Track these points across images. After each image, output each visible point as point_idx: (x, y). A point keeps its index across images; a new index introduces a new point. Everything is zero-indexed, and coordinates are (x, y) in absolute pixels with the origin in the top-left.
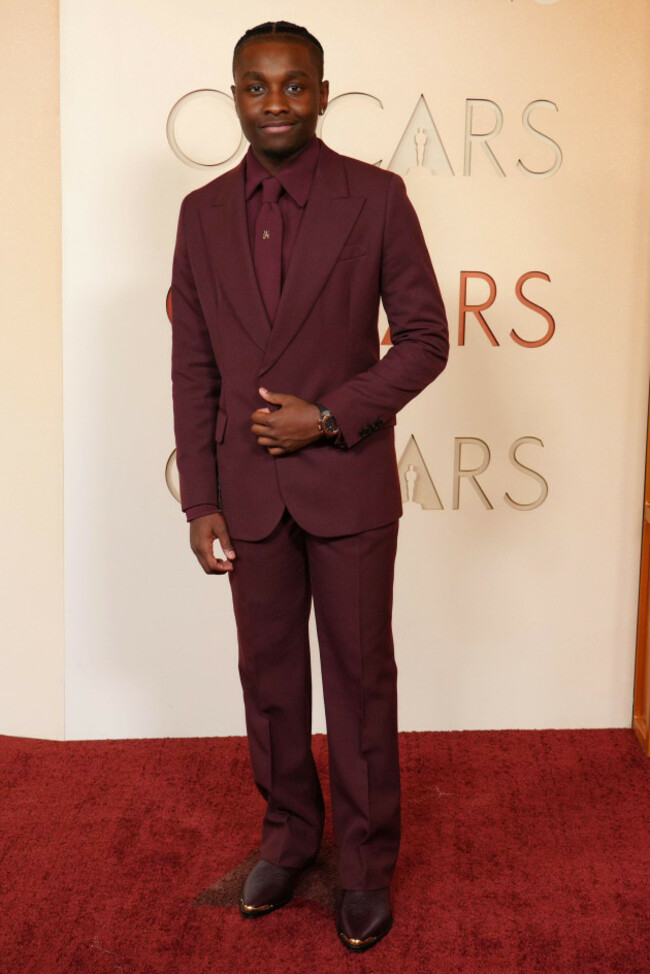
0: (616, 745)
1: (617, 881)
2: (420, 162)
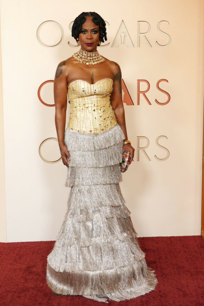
0: (195, 241)
2: (123, 43)
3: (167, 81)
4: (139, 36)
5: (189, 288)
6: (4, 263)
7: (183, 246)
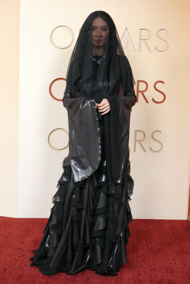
0: (183, 225)
1: (182, 264)
2: (126, 47)
3: (163, 82)
4: (140, 43)
5: (176, 265)
7: (172, 228)
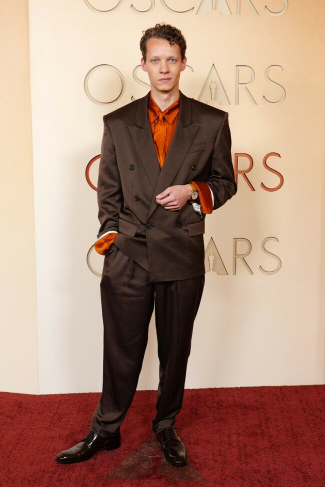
2: (213, 98)
3: (279, 156)
4: (237, 89)
5: (311, 466)
6: (36, 427)
7: (301, 401)
